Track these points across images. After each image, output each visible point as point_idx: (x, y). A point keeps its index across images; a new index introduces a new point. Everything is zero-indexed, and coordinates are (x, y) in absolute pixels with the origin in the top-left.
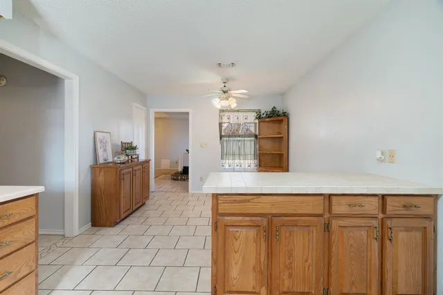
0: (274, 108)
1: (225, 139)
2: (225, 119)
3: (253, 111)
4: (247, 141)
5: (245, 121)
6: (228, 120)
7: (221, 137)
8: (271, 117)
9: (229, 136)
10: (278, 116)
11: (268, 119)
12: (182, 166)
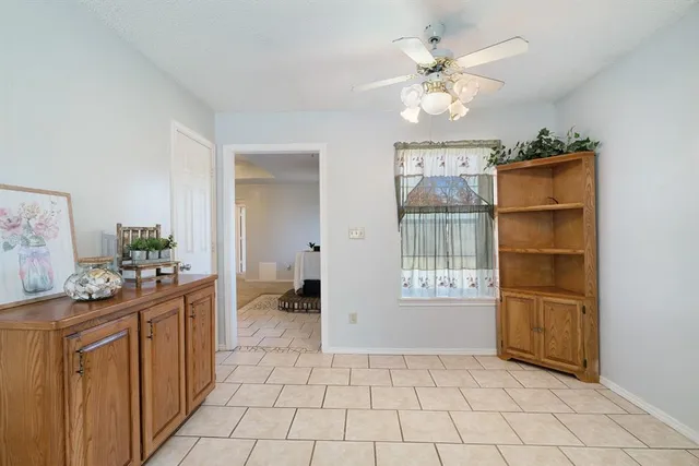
0: (544, 132)
1: (410, 217)
2: (410, 168)
3: (481, 144)
4: (466, 221)
5: (462, 171)
6: (419, 168)
7: (401, 212)
8: (539, 156)
9: (421, 210)
10: (561, 152)
11: (528, 164)
12: (302, 279)
